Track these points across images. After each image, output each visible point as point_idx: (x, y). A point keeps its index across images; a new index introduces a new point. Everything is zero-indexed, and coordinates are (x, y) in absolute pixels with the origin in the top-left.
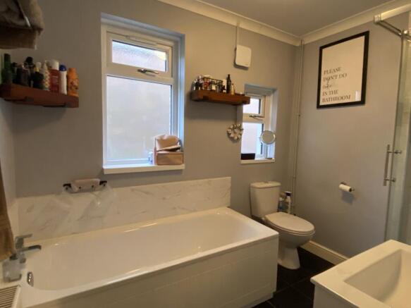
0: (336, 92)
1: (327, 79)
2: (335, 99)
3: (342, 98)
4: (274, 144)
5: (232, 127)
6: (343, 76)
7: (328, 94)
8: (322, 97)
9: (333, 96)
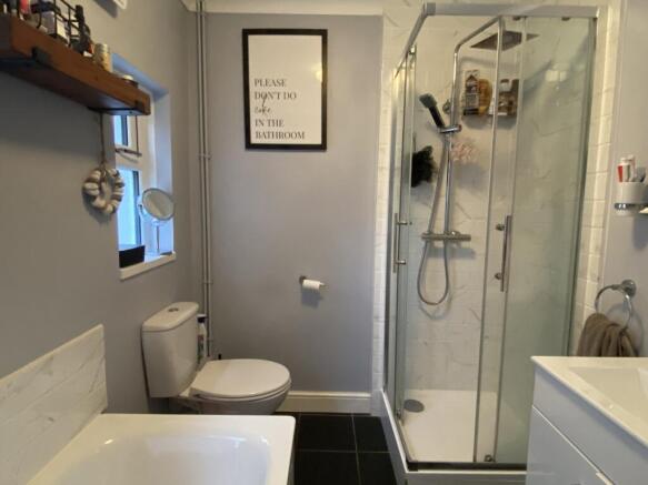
0: (279, 123)
1: (261, 95)
2: (280, 135)
3: (291, 135)
4: (171, 222)
5: (97, 175)
6: (290, 96)
7: (266, 123)
8: (253, 129)
9: (276, 129)
